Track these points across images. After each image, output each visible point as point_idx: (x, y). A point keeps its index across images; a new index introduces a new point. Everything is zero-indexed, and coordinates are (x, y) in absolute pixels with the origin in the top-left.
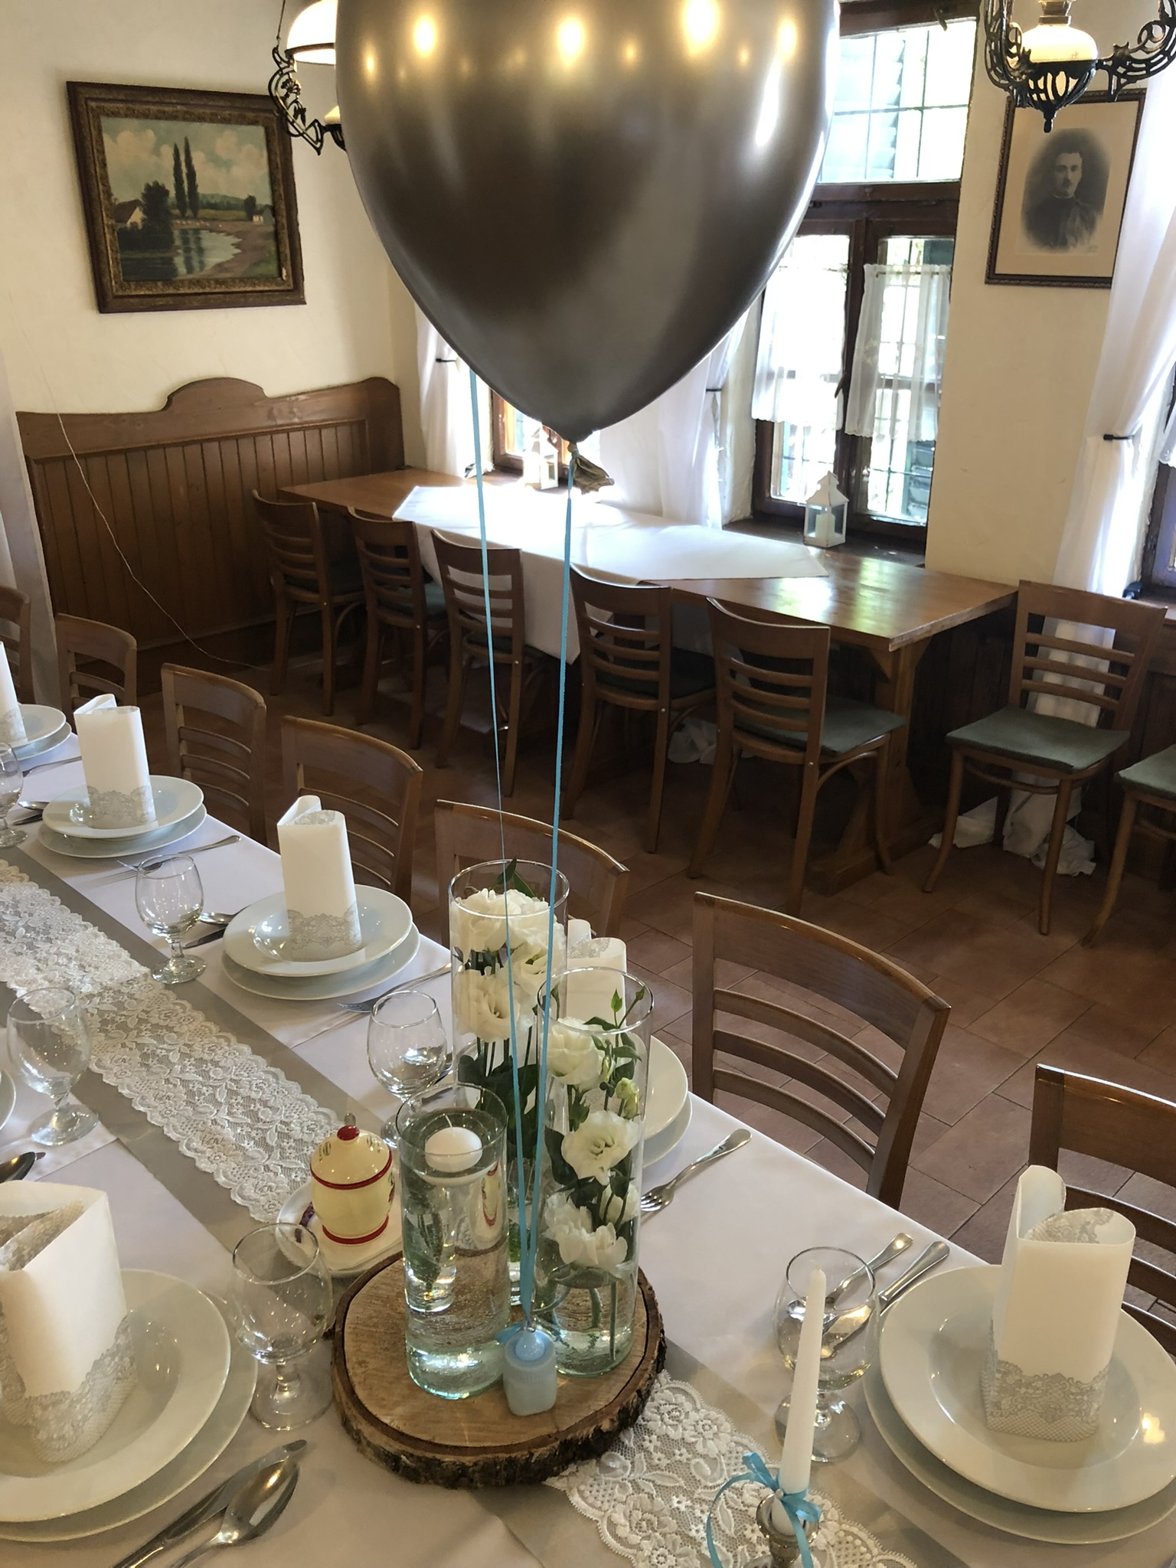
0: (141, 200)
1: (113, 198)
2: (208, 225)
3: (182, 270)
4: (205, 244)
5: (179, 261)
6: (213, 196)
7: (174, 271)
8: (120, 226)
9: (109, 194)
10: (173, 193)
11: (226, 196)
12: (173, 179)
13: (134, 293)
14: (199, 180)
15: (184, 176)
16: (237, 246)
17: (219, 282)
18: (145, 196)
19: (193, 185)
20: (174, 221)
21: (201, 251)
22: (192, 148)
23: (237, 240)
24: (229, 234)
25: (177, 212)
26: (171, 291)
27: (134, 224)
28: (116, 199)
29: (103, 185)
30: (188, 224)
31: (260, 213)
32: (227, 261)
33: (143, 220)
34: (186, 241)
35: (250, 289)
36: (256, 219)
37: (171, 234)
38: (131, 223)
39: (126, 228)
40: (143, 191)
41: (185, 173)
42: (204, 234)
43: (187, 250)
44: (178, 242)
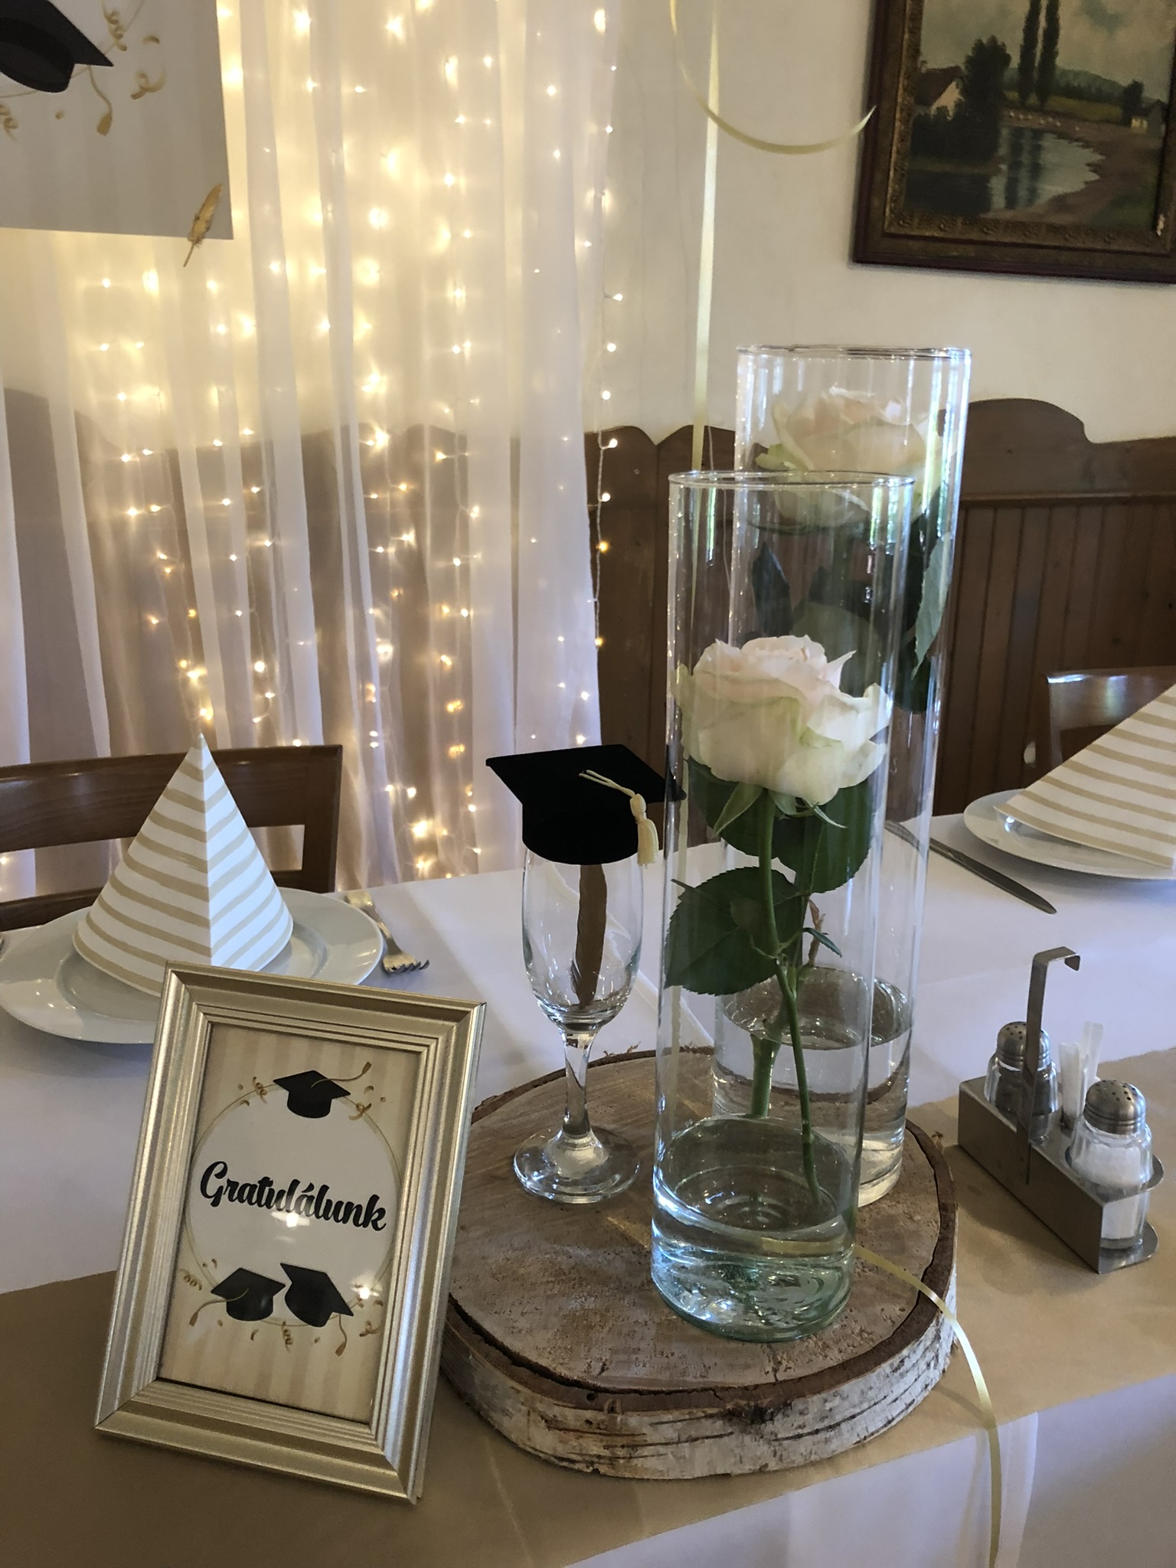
0: (963, 67)
1: (921, 59)
2: (1059, 124)
3: (999, 200)
4: (1048, 158)
5: (997, 186)
6: (1077, 74)
7: (983, 201)
8: (920, 111)
9: (915, 51)
10: (1015, 61)
11: (1097, 78)
12: (1020, 36)
13: (916, 233)
14: (1061, 46)
15: (1041, 32)
16: (1095, 168)
17: (1054, 229)
18: (970, 61)
20: (1005, 113)
21: (1036, 170)
23: (1097, 158)
24: (1087, 145)
25: (1013, 95)
26: (975, 236)
27: (942, 110)
28: (924, 62)
29: (911, 32)
30: (1027, 120)
31: (1144, 113)
32: (1073, 194)
33: (958, 105)
34: (1016, 148)
36: (1135, 123)
37: (996, 135)
38: (938, 108)
39: (927, 115)
40: (969, 52)
41: (1043, 28)
42: (1048, 141)
43: (1015, 166)
44: (1003, 150)
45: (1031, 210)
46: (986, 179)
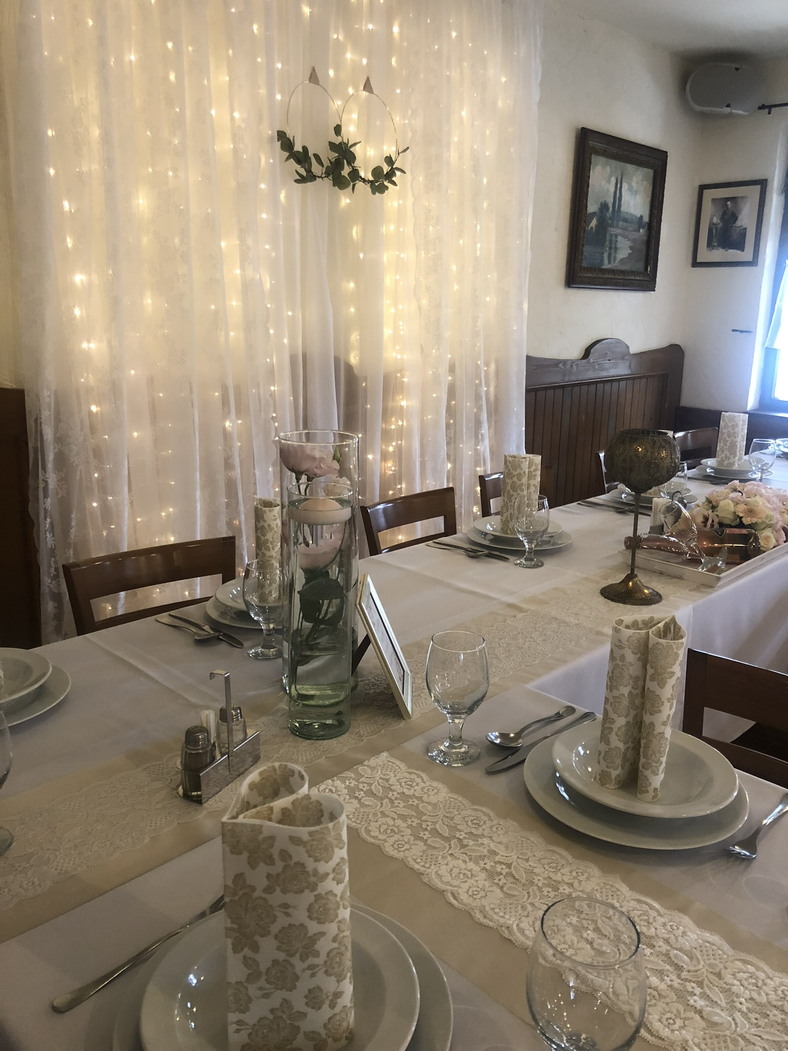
0: (597, 212)
1: (587, 211)
2: (622, 232)
3: (606, 261)
4: (619, 245)
5: (606, 255)
6: (627, 214)
7: (603, 262)
9: (586, 208)
10: (611, 209)
11: (631, 214)
12: (612, 200)
14: (623, 202)
16: (631, 248)
17: (622, 272)
18: (599, 210)
19: (620, 206)
20: (608, 229)
21: (616, 249)
22: (623, 180)
23: (631, 244)
24: (629, 239)
25: (610, 222)
26: (601, 275)
27: (592, 228)
29: (585, 201)
30: (613, 231)
31: (643, 227)
32: (626, 258)
33: (596, 226)
34: (611, 241)
35: (633, 278)
36: (641, 231)
37: (605, 235)
39: (588, 229)
40: (599, 206)
41: (618, 198)
42: (619, 238)
43: (610, 248)
44: (607, 243)
45: (615, 264)
46: (603, 253)
